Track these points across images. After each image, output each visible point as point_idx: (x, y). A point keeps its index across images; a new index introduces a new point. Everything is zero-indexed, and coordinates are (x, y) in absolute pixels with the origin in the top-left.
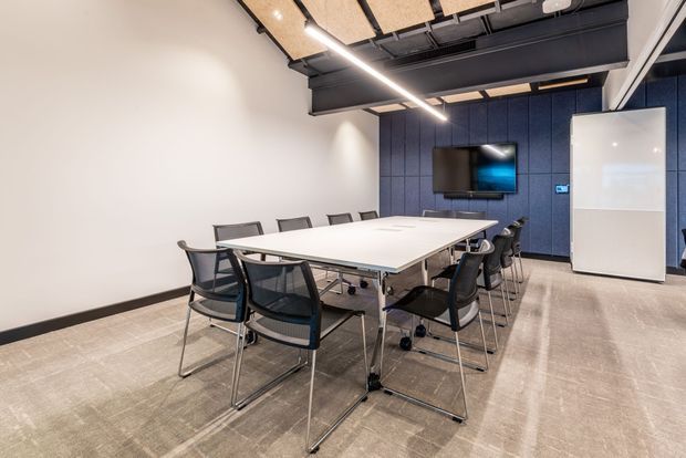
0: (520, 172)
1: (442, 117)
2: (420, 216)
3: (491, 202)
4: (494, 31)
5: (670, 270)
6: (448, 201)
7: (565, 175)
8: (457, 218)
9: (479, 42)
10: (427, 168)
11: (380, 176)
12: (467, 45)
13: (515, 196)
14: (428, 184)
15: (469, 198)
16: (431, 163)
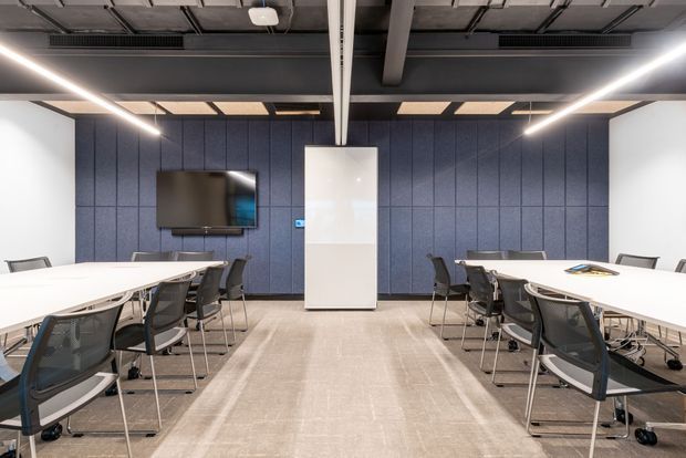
0: (261, 204)
1: (153, 131)
2: (129, 260)
3: (230, 240)
4: (204, 31)
5: (382, 297)
6: (179, 239)
7: (299, 209)
8: (179, 260)
9: (187, 39)
10: (149, 196)
11: (77, 206)
12: (173, 41)
13: (256, 232)
14: (150, 216)
15: (204, 235)
16: (155, 189)
